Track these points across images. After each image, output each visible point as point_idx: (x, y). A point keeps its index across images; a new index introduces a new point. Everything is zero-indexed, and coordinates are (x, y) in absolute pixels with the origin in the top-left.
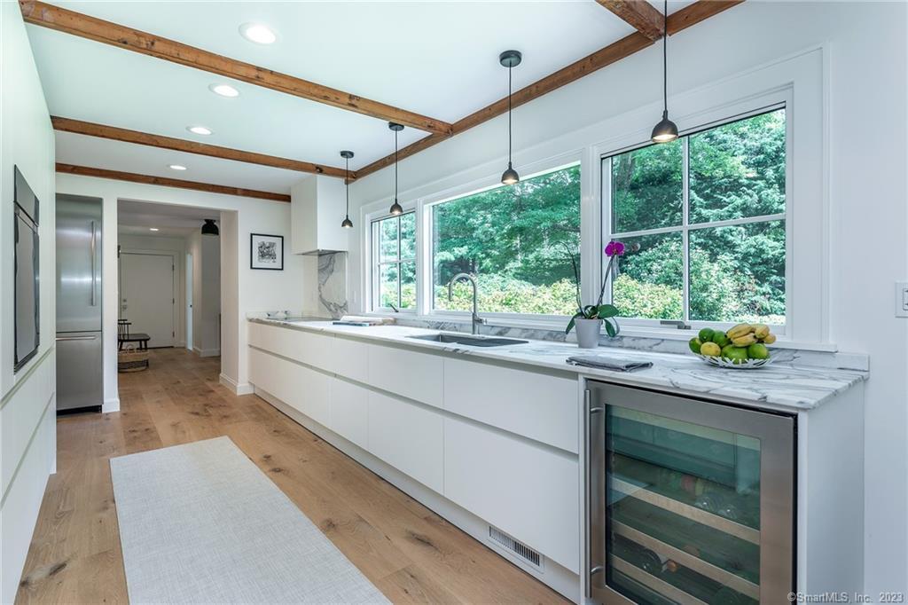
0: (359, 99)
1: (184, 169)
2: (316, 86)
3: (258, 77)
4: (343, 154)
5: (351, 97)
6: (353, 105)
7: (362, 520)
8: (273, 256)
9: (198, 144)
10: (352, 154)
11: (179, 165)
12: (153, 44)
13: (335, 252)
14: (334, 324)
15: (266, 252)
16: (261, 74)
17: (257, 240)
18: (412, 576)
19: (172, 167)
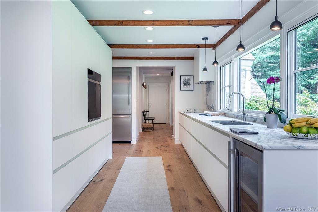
0: (192, 21)
1: (153, 53)
2: (174, 21)
3: (153, 24)
4: (204, 39)
5: (189, 21)
6: (190, 24)
7: (184, 190)
8: (189, 85)
9: (152, 45)
10: (207, 38)
11: (152, 52)
12: (122, 23)
13: (210, 82)
14: (200, 115)
15: (186, 83)
16: (154, 23)
17: (183, 78)
18: (185, 208)
19: (150, 53)
